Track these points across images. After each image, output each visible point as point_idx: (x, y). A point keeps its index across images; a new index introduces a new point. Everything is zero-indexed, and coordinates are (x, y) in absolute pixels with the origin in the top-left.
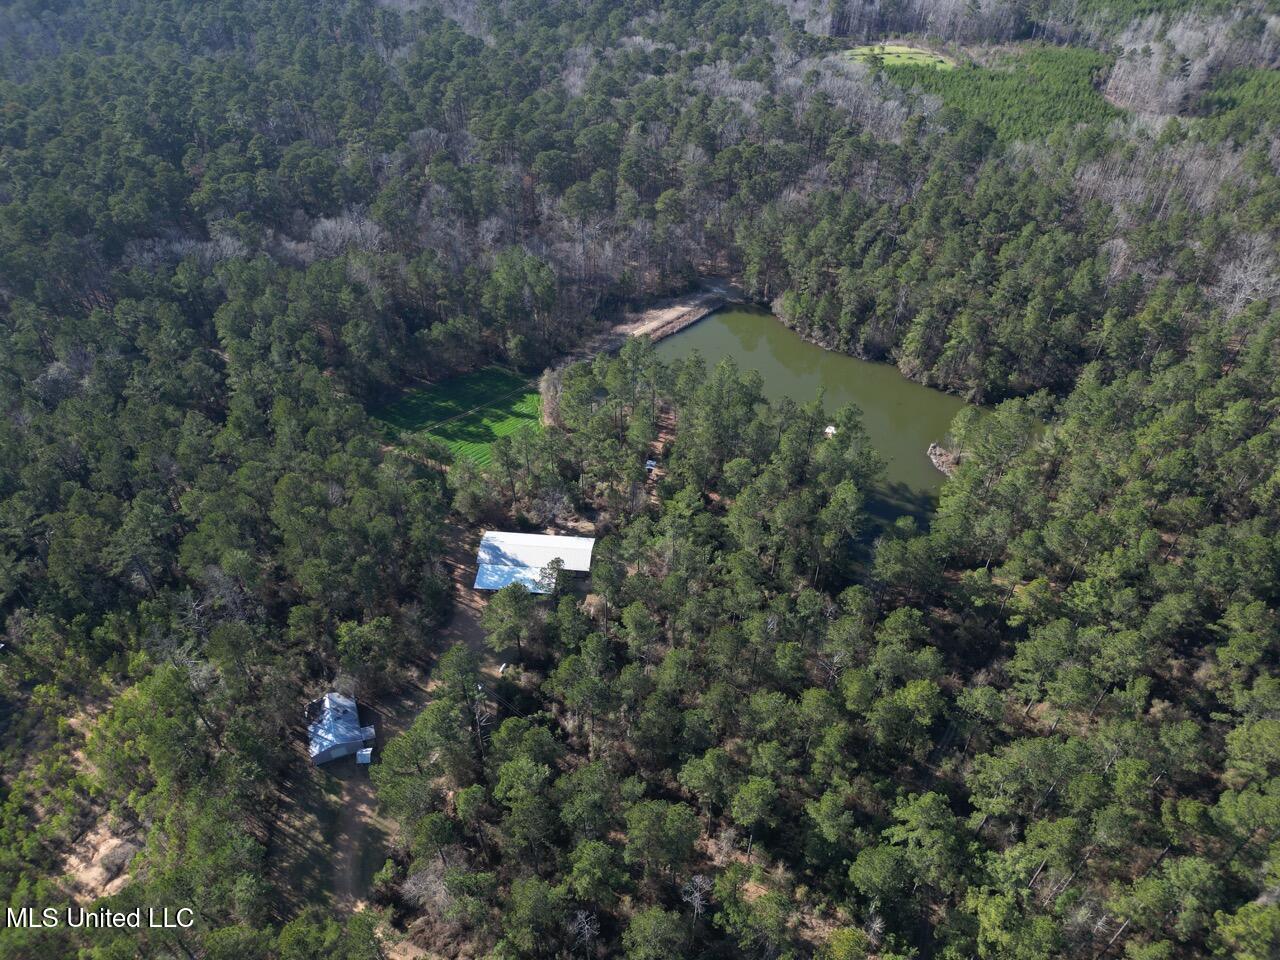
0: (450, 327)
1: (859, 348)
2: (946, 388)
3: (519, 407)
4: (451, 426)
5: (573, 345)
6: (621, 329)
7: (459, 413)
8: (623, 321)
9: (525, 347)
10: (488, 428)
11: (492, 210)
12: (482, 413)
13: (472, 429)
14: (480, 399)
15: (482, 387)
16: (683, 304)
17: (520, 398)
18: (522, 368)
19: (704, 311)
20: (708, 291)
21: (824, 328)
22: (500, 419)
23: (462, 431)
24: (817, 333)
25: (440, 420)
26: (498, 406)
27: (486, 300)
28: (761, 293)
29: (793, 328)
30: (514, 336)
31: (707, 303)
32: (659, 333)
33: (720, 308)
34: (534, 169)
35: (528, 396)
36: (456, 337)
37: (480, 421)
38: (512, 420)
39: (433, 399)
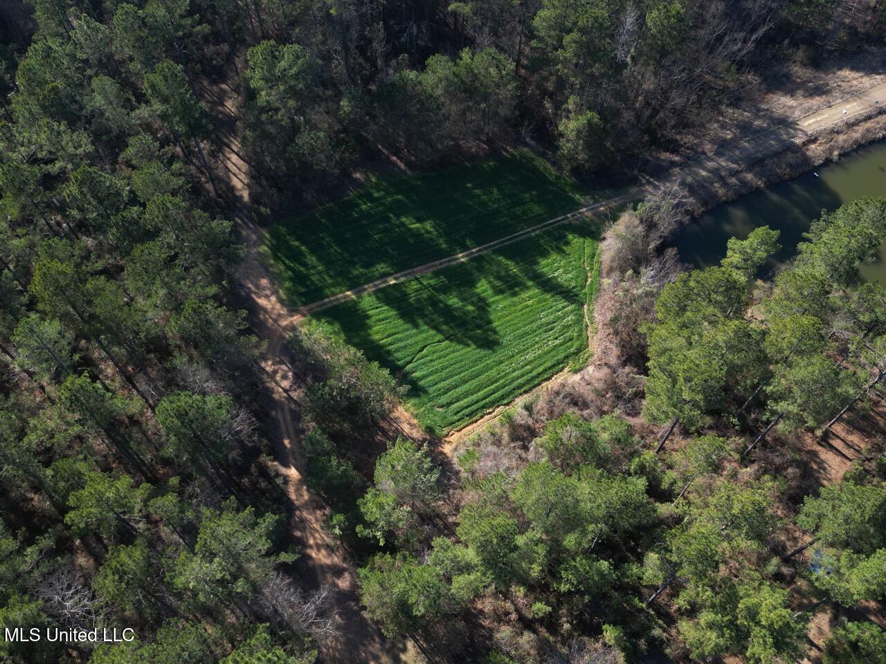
0: (461, 68)
3: (554, 267)
4: (418, 284)
5: (684, 124)
6: (782, 103)
7: (439, 254)
8: (786, 85)
9: (592, 135)
10: (482, 305)
12: (480, 265)
13: (454, 301)
14: (485, 228)
15: (492, 197)
17: (558, 241)
18: (576, 171)
22: (511, 287)
23: (434, 302)
25: (400, 266)
26: (513, 252)
27: (543, 17)
30: (579, 111)
32: (858, 133)
35: (575, 241)
36: (468, 89)
37: (472, 283)
38: (531, 296)
39: (400, 209)
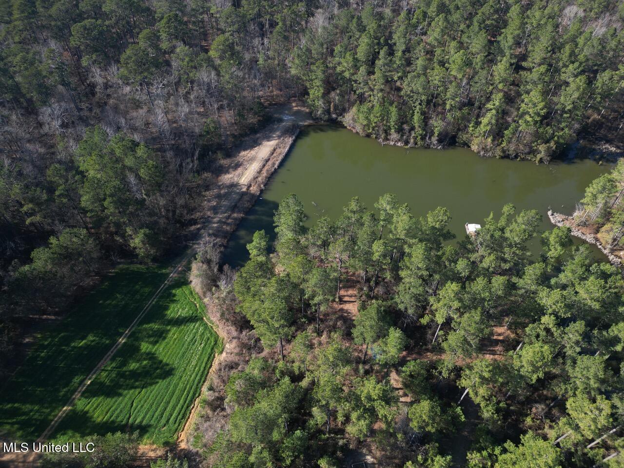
0: (55, 248)
1: (434, 139)
2: (516, 157)
4: (105, 372)
5: (191, 210)
7: (107, 348)
8: (223, 170)
9: (150, 239)
10: (151, 356)
11: (46, 93)
12: (135, 337)
13: (133, 366)
14: (125, 317)
15: (119, 299)
16: (269, 138)
17: (169, 298)
18: (155, 260)
19: (289, 141)
20: (280, 120)
21: (400, 130)
22: (160, 336)
23: (122, 375)
24: (394, 135)
25: (87, 371)
26: (148, 319)
27: (86, 200)
28: (328, 111)
29: (368, 136)
30: (136, 232)
31: (287, 132)
32: (264, 174)
33: (299, 133)
34: (73, 42)
35: (178, 292)
36: (67, 256)
37: (137, 349)
38: (173, 333)
39: (67, 341)
